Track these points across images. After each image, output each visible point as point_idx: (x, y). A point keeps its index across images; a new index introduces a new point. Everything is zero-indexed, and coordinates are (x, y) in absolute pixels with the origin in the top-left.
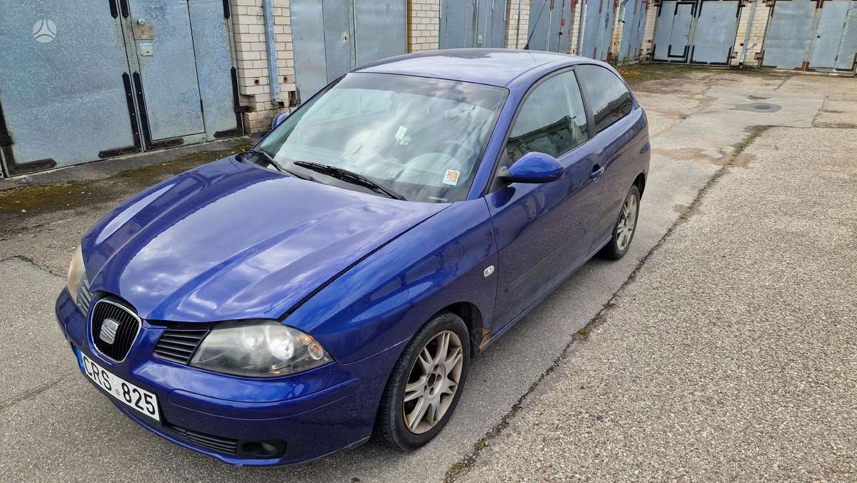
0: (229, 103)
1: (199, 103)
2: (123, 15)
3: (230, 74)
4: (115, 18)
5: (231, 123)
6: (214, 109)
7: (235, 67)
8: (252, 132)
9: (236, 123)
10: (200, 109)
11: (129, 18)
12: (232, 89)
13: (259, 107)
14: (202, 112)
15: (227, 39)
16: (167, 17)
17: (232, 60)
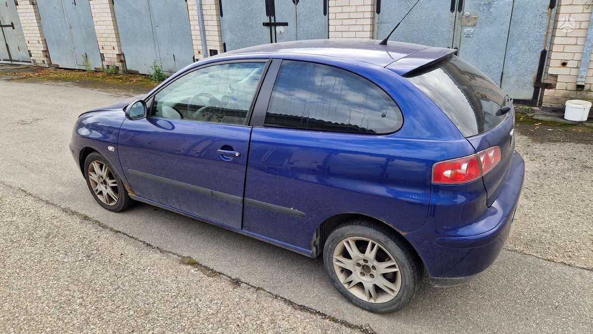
0: (531, 78)
1: (501, 74)
2: (458, 10)
3: (539, 55)
4: (452, 12)
5: (528, 94)
6: (512, 81)
7: (547, 49)
8: (543, 105)
9: (532, 95)
10: (499, 79)
11: (462, 12)
12: (537, 68)
13: (558, 86)
14: (501, 81)
15: (545, 26)
16: (491, 10)
17: (546, 44)
